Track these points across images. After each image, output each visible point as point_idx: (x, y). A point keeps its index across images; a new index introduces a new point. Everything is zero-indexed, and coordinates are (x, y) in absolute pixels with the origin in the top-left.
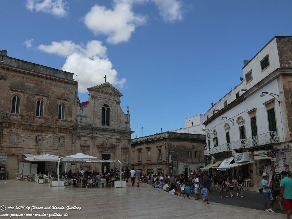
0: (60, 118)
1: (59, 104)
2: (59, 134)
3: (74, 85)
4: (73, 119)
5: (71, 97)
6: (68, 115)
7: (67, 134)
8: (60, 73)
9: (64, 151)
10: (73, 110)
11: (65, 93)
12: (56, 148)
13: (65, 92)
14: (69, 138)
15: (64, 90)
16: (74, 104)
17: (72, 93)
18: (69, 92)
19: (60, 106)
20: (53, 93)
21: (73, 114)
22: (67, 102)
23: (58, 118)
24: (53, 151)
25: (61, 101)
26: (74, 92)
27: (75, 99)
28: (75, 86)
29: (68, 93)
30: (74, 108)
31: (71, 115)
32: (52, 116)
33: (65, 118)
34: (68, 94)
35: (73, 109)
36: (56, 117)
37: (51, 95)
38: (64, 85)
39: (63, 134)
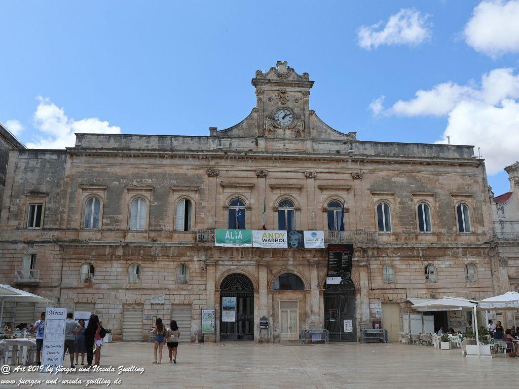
0: (461, 229)
1: (457, 206)
2: (465, 259)
3: (477, 167)
4: (486, 229)
5: (476, 188)
6: (477, 222)
7: (480, 259)
8: (449, 151)
9: (477, 290)
10: (484, 213)
11: (463, 184)
12: (463, 285)
13: (463, 182)
14: (486, 265)
15: (461, 178)
16: (484, 201)
17: (476, 182)
18: (471, 182)
19: (459, 208)
20: (441, 188)
21: (486, 220)
22: (469, 200)
23: (458, 230)
24: (458, 290)
25: (459, 198)
26: (480, 180)
27: (484, 192)
28: (480, 168)
29: (469, 182)
30: (484, 208)
31: (481, 223)
32: (448, 228)
33: (472, 229)
34: (469, 185)
35: (483, 210)
36: (454, 229)
37: (440, 191)
38: (459, 170)
39: (472, 259)
